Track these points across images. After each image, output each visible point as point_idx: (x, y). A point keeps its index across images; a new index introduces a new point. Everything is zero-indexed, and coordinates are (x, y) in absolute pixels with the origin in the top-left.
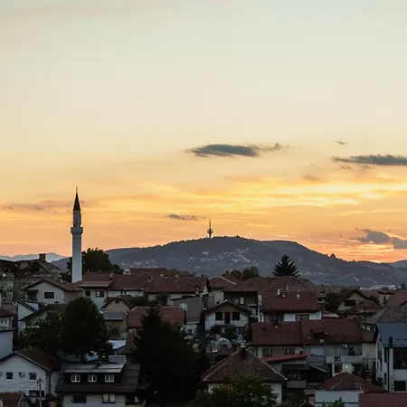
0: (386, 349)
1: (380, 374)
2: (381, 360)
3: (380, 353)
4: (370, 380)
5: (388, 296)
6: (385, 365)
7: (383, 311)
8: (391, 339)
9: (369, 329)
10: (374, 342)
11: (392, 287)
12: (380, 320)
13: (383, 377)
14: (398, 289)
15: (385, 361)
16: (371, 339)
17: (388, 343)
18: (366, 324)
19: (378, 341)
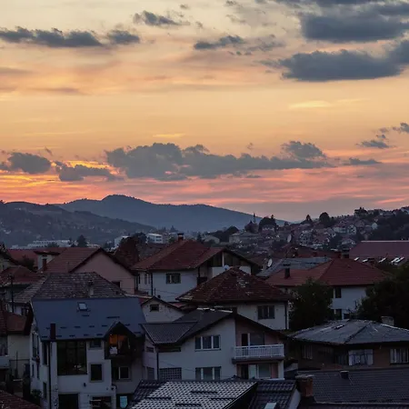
0: (46, 344)
1: (37, 384)
2: (38, 361)
3: (35, 350)
4: (20, 394)
5: (49, 258)
6: (44, 369)
7: (41, 282)
8: (53, 326)
9: (18, 312)
10: (26, 332)
11: (64, 243)
12: (36, 297)
13: (41, 388)
14: (73, 246)
15: (45, 363)
16: (22, 328)
17: (48, 333)
18: (14, 305)
19: (32, 331)
